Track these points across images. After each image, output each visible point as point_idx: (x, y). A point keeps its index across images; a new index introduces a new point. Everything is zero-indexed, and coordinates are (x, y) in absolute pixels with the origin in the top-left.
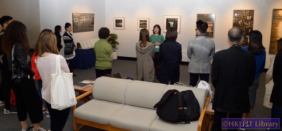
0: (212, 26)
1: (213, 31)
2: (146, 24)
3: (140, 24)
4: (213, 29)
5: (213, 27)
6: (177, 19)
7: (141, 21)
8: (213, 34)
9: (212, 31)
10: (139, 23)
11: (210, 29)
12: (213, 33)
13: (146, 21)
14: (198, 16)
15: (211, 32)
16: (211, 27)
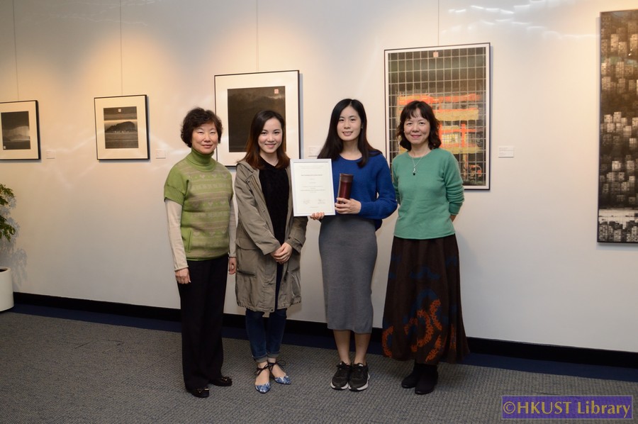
0: (476, 118)
1: (482, 144)
2: (132, 127)
3: (109, 130)
4: (481, 134)
5: (480, 122)
6: (282, 89)
7: (109, 112)
8: (482, 166)
9: (475, 150)
10: (102, 123)
11: (466, 138)
12: (481, 156)
13: (132, 111)
14: (393, 66)
15: (471, 156)
16: (472, 122)
